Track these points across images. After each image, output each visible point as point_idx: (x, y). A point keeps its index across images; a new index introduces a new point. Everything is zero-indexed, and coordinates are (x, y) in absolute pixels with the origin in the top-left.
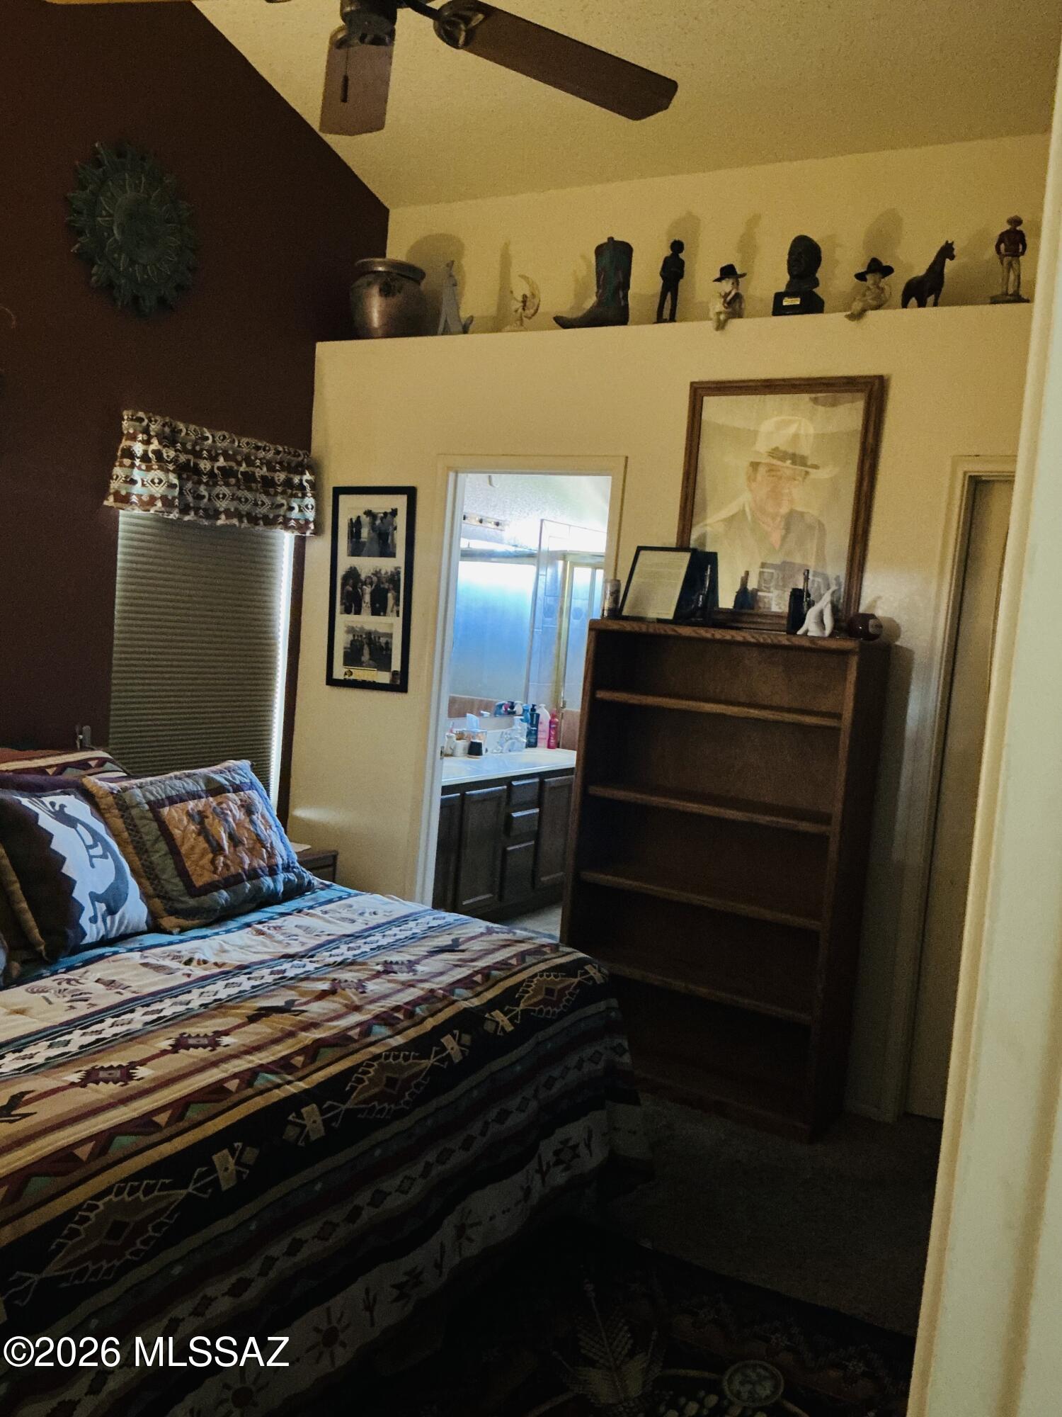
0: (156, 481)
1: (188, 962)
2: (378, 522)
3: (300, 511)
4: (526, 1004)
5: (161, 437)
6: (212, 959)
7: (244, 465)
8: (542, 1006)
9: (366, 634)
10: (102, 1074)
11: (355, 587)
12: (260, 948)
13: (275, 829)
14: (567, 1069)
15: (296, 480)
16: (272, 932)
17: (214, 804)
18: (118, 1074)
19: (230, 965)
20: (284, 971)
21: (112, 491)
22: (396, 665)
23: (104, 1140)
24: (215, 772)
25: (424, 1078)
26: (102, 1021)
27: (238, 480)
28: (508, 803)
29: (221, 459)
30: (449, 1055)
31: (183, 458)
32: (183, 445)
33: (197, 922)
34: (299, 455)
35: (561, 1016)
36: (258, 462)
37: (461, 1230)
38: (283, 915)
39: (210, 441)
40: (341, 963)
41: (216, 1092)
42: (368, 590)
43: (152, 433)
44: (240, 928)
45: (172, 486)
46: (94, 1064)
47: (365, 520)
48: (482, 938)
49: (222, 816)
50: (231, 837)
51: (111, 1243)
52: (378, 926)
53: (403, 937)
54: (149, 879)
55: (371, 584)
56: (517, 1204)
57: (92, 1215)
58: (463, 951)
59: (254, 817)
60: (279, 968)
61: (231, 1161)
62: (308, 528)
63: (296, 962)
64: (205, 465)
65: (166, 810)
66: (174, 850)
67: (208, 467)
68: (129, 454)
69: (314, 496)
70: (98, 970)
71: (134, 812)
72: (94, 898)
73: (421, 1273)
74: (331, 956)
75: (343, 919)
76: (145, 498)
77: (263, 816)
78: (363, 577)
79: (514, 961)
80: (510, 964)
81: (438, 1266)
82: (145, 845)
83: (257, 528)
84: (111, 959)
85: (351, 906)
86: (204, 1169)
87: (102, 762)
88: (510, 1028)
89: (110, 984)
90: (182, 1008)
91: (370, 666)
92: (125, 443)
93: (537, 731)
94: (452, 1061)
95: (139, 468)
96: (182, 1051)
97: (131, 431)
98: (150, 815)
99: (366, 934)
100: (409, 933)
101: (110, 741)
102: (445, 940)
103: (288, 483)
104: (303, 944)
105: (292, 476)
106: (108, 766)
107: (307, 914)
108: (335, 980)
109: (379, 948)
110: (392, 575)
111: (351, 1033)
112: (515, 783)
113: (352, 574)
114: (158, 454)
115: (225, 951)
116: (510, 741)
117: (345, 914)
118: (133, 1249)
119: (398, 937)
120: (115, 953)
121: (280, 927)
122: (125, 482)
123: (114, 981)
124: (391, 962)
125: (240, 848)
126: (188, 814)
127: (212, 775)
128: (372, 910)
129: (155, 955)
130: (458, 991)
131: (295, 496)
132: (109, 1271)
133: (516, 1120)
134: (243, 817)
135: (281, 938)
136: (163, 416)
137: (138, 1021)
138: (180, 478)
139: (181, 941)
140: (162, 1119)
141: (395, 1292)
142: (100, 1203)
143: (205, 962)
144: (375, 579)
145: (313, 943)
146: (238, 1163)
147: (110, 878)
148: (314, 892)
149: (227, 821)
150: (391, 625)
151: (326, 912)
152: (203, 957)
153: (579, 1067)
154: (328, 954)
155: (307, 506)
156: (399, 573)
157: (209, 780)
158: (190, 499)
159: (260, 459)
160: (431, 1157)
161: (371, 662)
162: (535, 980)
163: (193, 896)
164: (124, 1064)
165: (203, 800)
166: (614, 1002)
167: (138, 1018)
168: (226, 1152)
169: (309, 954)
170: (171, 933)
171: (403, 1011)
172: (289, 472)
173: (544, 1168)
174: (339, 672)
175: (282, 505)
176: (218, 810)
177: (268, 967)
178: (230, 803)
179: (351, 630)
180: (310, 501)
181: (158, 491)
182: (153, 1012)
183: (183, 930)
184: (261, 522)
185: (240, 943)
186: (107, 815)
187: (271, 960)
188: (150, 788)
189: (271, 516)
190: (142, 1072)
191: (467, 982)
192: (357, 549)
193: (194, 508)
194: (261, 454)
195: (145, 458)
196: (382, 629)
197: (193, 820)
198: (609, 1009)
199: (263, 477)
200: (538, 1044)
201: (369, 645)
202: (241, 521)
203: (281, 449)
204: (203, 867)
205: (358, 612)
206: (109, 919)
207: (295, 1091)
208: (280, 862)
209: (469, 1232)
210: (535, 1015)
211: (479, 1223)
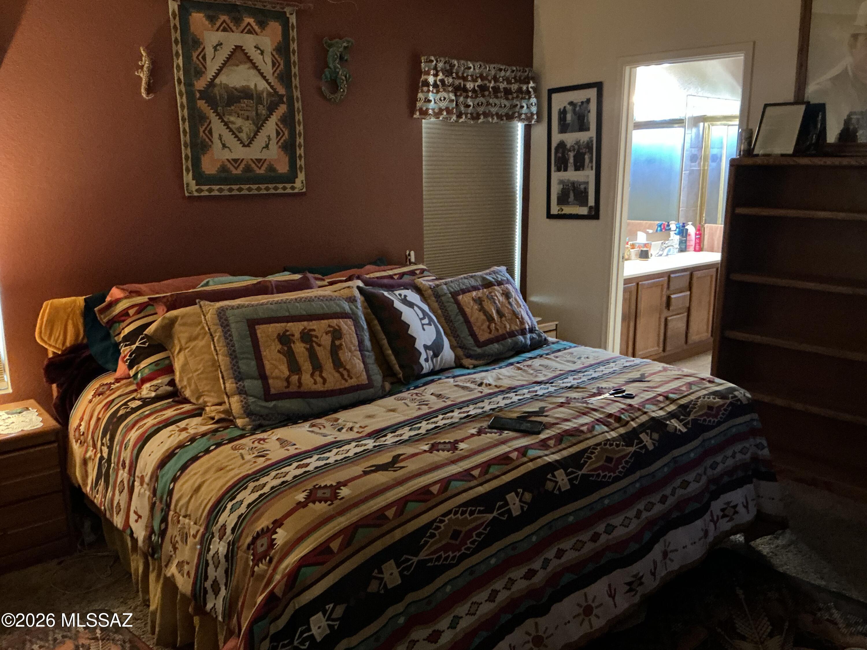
0: (442, 99)
1: (481, 385)
2: (578, 109)
3: (528, 107)
4: (695, 415)
5: (444, 71)
6: (494, 384)
7: (493, 82)
8: (705, 417)
9: (571, 183)
10: (441, 446)
11: (563, 153)
12: (520, 378)
13: (523, 307)
14: (726, 457)
15: (524, 88)
16: (526, 368)
17: (487, 293)
18: (448, 446)
19: (504, 387)
20: (536, 391)
21: (418, 108)
22: (591, 202)
23: (446, 483)
24: (486, 274)
25: (631, 458)
26: (437, 417)
27: (490, 92)
28: (668, 288)
29: (479, 80)
30: (645, 445)
31: (457, 82)
32: (457, 74)
33: (481, 362)
34: (526, 71)
35: (719, 424)
36: (501, 79)
37: (665, 554)
38: (531, 358)
39: (472, 70)
40: (570, 387)
41: (505, 459)
42: (572, 154)
43: (439, 69)
44: (507, 366)
45: (452, 101)
46: (435, 441)
47: (569, 108)
48: (660, 374)
49: (491, 299)
50: (498, 312)
51: (453, 542)
52: (591, 365)
53: (607, 372)
54: (454, 337)
55: (574, 150)
56: (700, 539)
57: (442, 525)
58: (649, 381)
59: (511, 300)
60: (533, 389)
61: (517, 500)
62: (533, 118)
63: (542, 386)
64: (470, 85)
65: (460, 297)
66: (467, 321)
67: (472, 86)
68: (426, 84)
69: (536, 97)
70: (432, 388)
71: (443, 298)
72: (426, 347)
73: (642, 577)
74: (563, 383)
75: (568, 361)
76: (436, 111)
77: (516, 300)
78: (568, 146)
79: (684, 388)
80: (681, 390)
81: (653, 574)
82: (450, 317)
83: (502, 122)
84: (438, 382)
85: (572, 354)
86: (502, 503)
87: (423, 271)
88: (684, 430)
89: (439, 396)
90: (480, 411)
91: (574, 204)
92: (423, 77)
93: (686, 241)
94: (648, 449)
95: (432, 92)
96: (483, 435)
97: (427, 69)
98: (452, 300)
99: (584, 370)
100: (611, 370)
101: (425, 260)
102: (636, 375)
103: (520, 90)
104: (545, 375)
105: (521, 85)
106: (426, 273)
107: (546, 358)
108: (567, 397)
109: (593, 378)
110: (588, 143)
111: (582, 428)
112: (672, 276)
113: (562, 145)
114: (442, 81)
115: (500, 379)
116: (668, 249)
117: (569, 358)
118: (466, 546)
119: (604, 372)
120: (440, 379)
121: (530, 366)
122: (425, 101)
123: (440, 395)
124: (602, 388)
125: (504, 319)
126: (473, 299)
127: (485, 276)
128: (586, 356)
129: (461, 380)
130: (647, 406)
131: (524, 98)
132: (453, 558)
133: (694, 487)
134: (504, 301)
135: (532, 372)
136: (445, 57)
137: (457, 417)
138: (456, 95)
139: (475, 373)
140: (476, 473)
141: (627, 588)
142: (446, 519)
143: (490, 385)
144: (576, 147)
145: (551, 375)
146: (520, 501)
147: (434, 336)
148: (548, 345)
149: (495, 303)
150: (588, 176)
151: (557, 357)
152: (488, 382)
153: (733, 456)
154: (561, 382)
155: (532, 104)
156: (592, 141)
157: (484, 279)
158: (462, 108)
159: (502, 77)
160: (641, 506)
161: (575, 202)
162: (699, 400)
163: (479, 347)
164: (452, 441)
165: (481, 291)
166: (755, 416)
167: (456, 415)
168: (513, 493)
169: (550, 382)
170: (468, 368)
171: (613, 417)
172: (520, 83)
173: (715, 518)
174: (555, 210)
175: (517, 105)
176: (490, 297)
177: (526, 388)
178: (496, 293)
179: (561, 182)
180: (534, 100)
181: (443, 105)
182: (464, 412)
183: (475, 367)
184: (505, 118)
185: (508, 374)
186: (429, 301)
187: (527, 385)
188: (451, 284)
189: (510, 113)
190: (462, 446)
191: (653, 401)
192: (564, 128)
193: (465, 113)
194: (503, 73)
195: (435, 85)
196: (582, 179)
197: (476, 303)
198: (752, 420)
199: (505, 89)
200: (704, 441)
201: (573, 190)
202: (493, 119)
203: (515, 69)
204: (483, 330)
205: (566, 170)
206: (434, 360)
207: (550, 461)
208: (527, 327)
209: (670, 555)
210: (701, 422)
211: (676, 550)
